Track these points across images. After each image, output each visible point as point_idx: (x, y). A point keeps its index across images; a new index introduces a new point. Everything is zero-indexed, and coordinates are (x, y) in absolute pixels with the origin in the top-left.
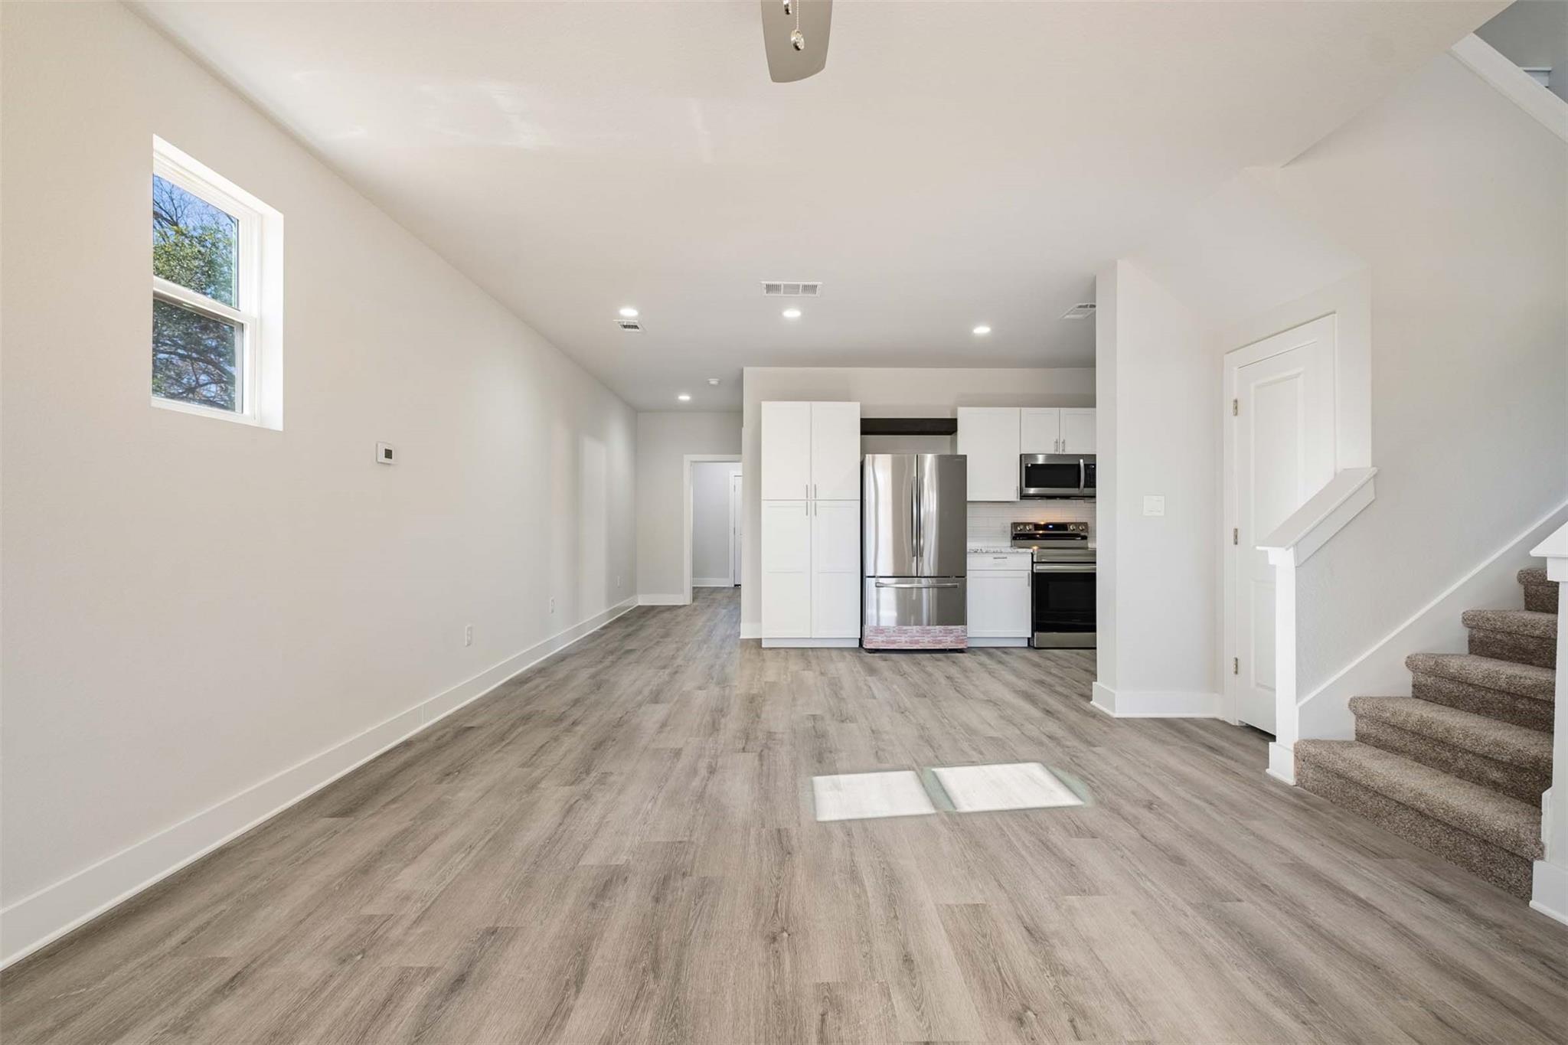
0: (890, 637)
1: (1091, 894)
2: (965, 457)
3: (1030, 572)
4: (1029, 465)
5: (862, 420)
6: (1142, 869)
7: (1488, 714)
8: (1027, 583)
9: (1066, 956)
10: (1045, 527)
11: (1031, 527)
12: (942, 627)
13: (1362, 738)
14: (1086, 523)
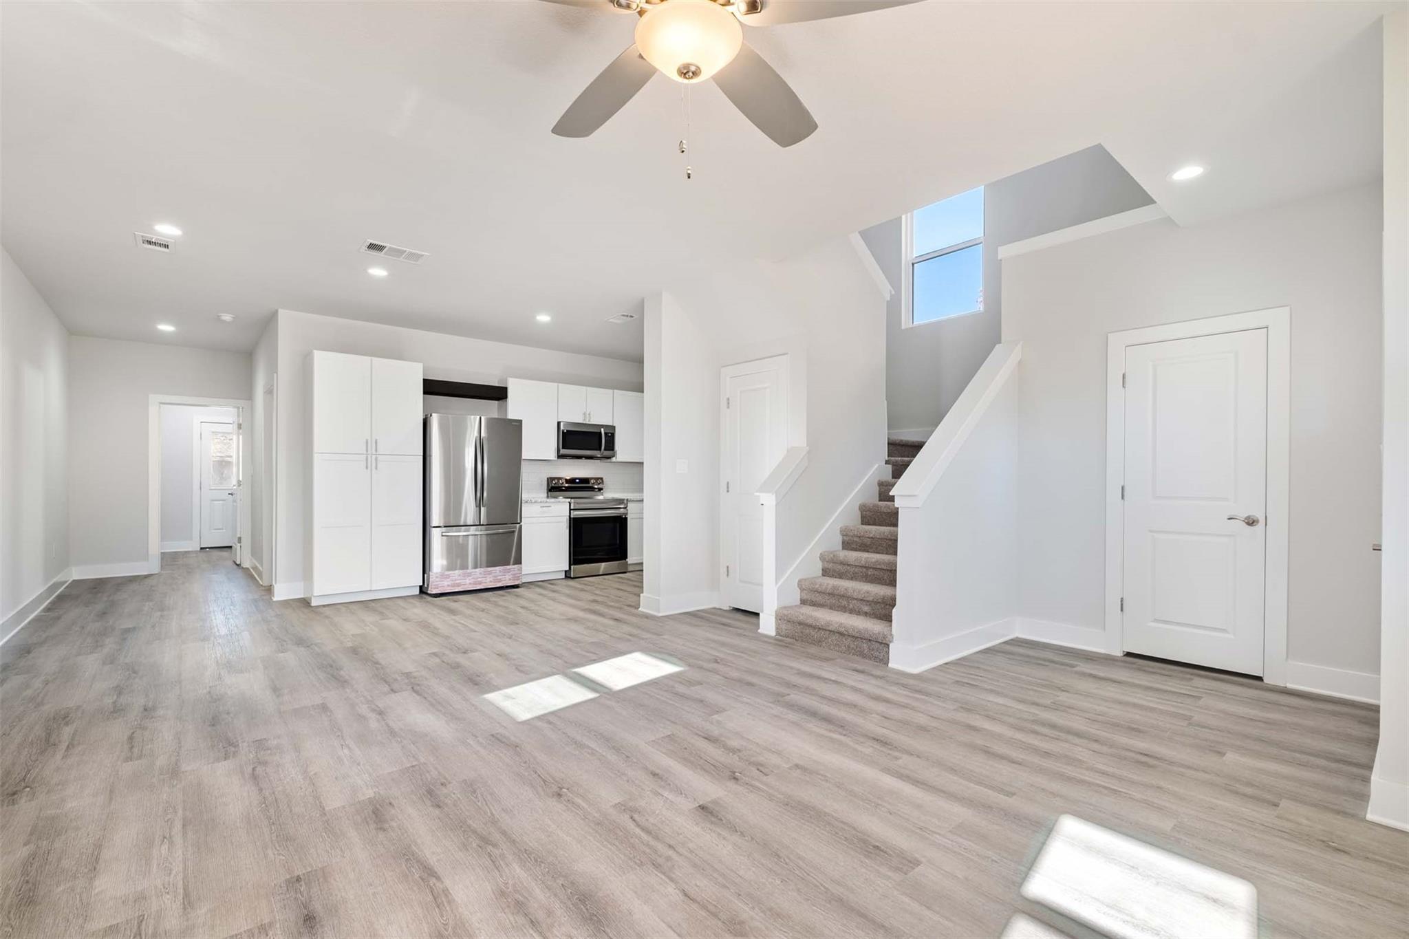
0: (456, 580)
1: (721, 712)
2: (519, 423)
3: (568, 517)
4: (565, 431)
5: (425, 381)
6: (738, 693)
7: (856, 580)
8: (565, 526)
9: (735, 743)
10: (573, 481)
11: (562, 481)
12: (502, 567)
13: (803, 602)
14: (603, 478)
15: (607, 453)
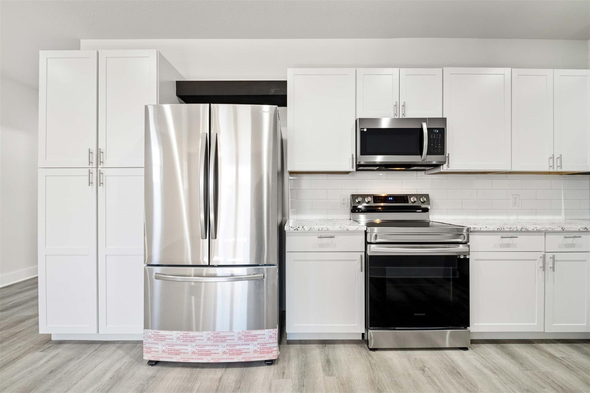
3: (363, 254)
4: (365, 130)
8: (359, 267)
10: (385, 199)
11: (370, 199)
14: (428, 195)
15: (434, 159)
